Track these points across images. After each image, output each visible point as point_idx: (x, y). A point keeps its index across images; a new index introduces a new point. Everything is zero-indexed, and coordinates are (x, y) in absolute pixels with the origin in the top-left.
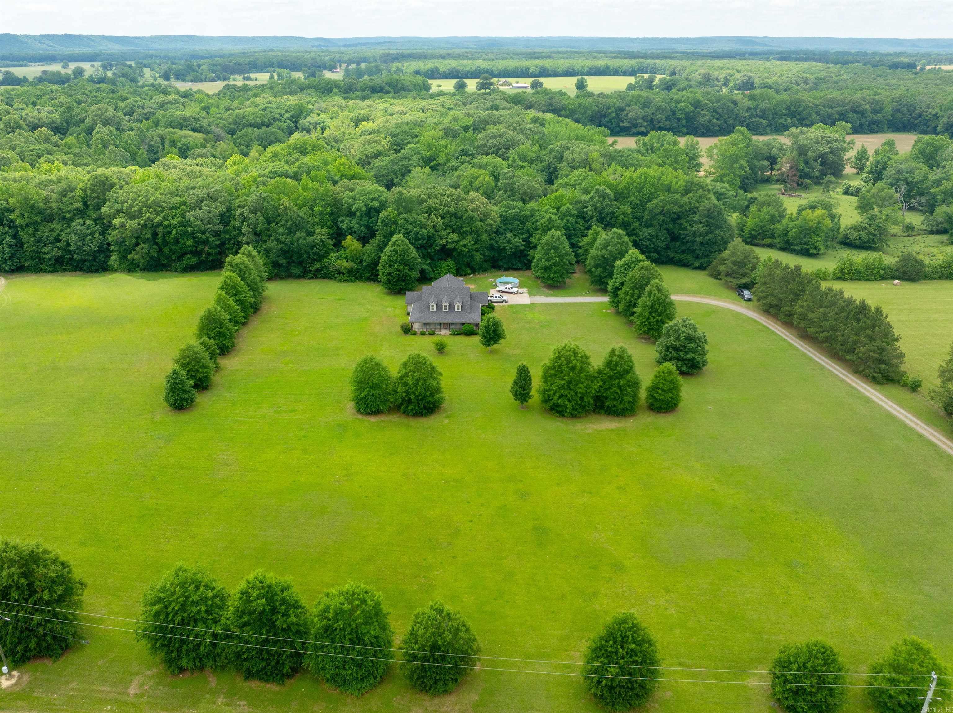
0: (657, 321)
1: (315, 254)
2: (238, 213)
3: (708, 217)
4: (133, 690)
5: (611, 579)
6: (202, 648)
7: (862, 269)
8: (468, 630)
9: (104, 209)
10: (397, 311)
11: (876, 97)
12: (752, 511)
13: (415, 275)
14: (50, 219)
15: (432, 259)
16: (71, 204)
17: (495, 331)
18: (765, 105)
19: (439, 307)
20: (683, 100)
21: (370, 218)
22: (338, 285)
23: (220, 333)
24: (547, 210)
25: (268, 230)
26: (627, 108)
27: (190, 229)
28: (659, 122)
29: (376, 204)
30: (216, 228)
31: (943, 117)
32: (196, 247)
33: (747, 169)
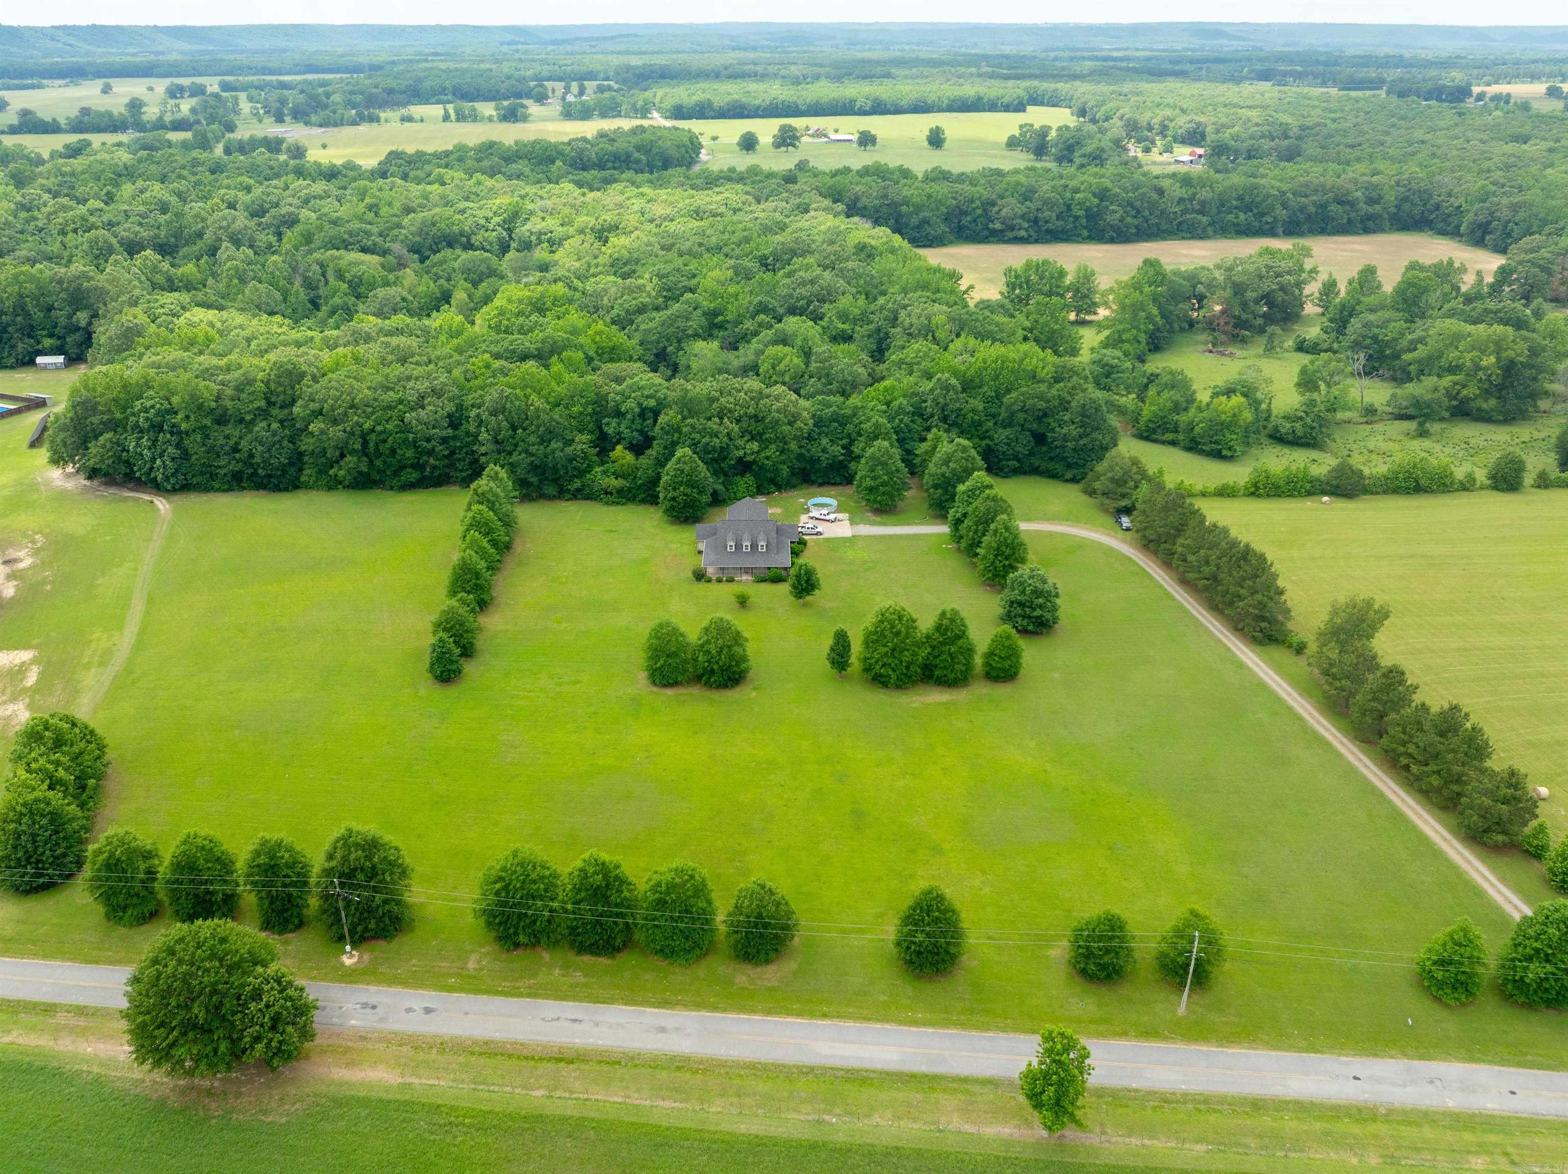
0: (1004, 566)
1: (575, 468)
2: (473, 414)
3: (1083, 416)
4: (471, 965)
5: (928, 861)
6: (538, 923)
7: (1282, 483)
8: (787, 903)
9: (296, 410)
10: (685, 549)
11: (1375, 179)
12: (1083, 793)
13: (706, 498)
14: (222, 420)
15: (726, 475)
16: (252, 402)
17: (807, 581)
18: (1204, 194)
19: (738, 546)
20: (1083, 188)
21: (644, 420)
22: (605, 509)
23: (476, 585)
24: (874, 407)
25: (514, 438)
26: (1000, 202)
27: (411, 436)
28: (1046, 222)
29: (652, 403)
30: (444, 433)
31: (1468, 211)
32: (419, 459)
33: (1158, 319)
